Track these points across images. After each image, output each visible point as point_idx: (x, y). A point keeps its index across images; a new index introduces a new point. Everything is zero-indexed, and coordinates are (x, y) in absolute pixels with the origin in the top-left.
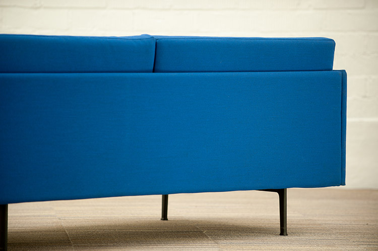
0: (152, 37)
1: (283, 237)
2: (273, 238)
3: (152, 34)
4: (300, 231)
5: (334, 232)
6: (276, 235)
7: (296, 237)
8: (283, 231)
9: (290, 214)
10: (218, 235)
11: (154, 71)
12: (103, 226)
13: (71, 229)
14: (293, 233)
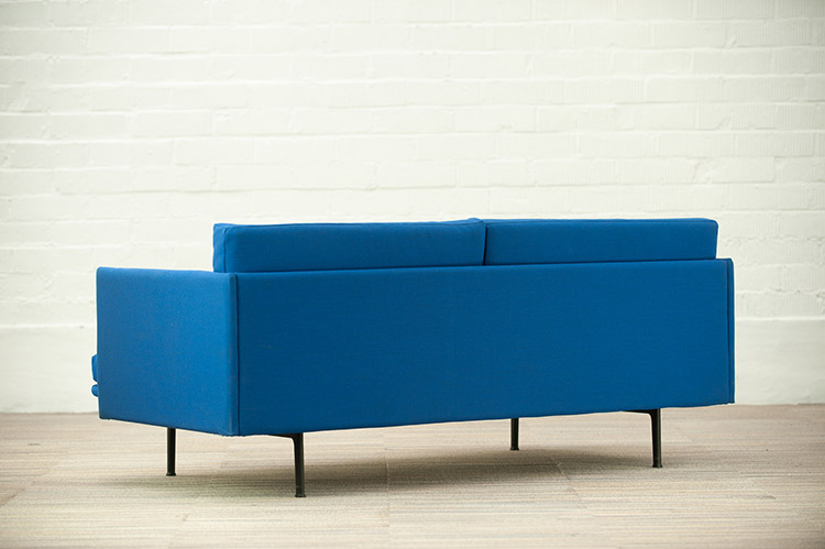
0: (482, 221)
1: (656, 469)
2: (643, 471)
3: (481, 217)
4: (681, 461)
5: (723, 461)
6: (648, 467)
7: (673, 469)
8: (657, 463)
9: (664, 440)
10: (574, 469)
11: (484, 264)
12: (435, 458)
13: (394, 462)
14: (670, 464)
